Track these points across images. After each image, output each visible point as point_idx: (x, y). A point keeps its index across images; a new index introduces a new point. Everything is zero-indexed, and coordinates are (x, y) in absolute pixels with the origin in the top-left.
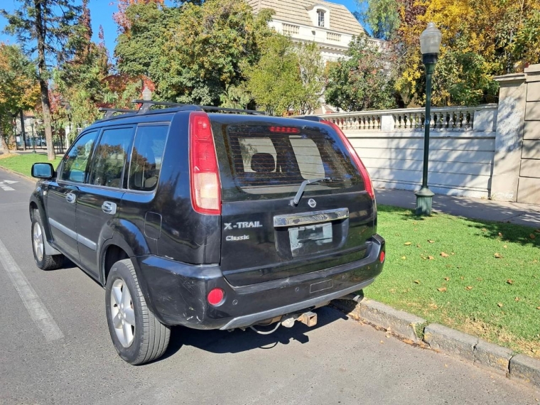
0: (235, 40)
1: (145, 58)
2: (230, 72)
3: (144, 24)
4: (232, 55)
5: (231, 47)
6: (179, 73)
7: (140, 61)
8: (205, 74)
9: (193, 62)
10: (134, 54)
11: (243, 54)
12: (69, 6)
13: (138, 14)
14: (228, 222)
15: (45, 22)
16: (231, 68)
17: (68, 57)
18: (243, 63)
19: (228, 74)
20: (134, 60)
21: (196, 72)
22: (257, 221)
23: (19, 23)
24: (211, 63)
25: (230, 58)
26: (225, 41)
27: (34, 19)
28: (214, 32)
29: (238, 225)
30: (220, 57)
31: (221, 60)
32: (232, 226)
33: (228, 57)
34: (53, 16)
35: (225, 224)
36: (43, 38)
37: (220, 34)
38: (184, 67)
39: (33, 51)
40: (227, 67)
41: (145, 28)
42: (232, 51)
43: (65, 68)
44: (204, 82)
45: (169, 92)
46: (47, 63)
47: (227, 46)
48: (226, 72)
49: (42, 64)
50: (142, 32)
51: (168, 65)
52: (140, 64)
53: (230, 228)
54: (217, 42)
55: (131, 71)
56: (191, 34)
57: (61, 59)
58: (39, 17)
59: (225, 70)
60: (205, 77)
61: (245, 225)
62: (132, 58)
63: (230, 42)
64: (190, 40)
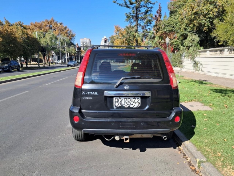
0: (212, 10)
1: (173, 24)
2: (208, 26)
3: (175, 9)
4: (210, 18)
5: (209, 14)
6: (185, 29)
7: (172, 26)
8: (197, 28)
9: (191, 24)
10: (169, 23)
11: (216, 16)
12: (147, 7)
13: (173, 6)
14: (84, 91)
15: (139, 15)
16: (209, 24)
17: (146, 27)
18: (216, 21)
19: (207, 27)
20: (169, 26)
21: (192, 28)
22: (96, 92)
23: (130, 17)
24: (198, 23)
25: (209, 19)
26: (206, 11)
27: (135, 15)
28: (201, 8)
29: (88, 93)
30: (203, 19)
31: (204, 21)
32: (85, 93)
33: (207, 19)
34: (141, 12)
35: (83, 92)
36: (138, 21)
37: (204, 8)
38: (188, 27)
39: (134, 26)
40: (206, 24)
41: (175, 11)
42: (210, 16)
43: (144, 32)
44: (196, 32)
45: (180, 38)
46: (138, 31)
47: (207, 14)
48: (206, 27)
49: (136, 31)
50: (174, 13)
51: (180, 27)
52: (171, 27)
53: (84, 94)
54: (201, 13)
55: (167, 31)
56: (191, 10)
57: (143, 28)
58: (137, 13)
59: (205, 26)
60: (196, 30)
61: (91, 93)
62: (168, 25)
63: (209, 11)
64: (190, 14)
